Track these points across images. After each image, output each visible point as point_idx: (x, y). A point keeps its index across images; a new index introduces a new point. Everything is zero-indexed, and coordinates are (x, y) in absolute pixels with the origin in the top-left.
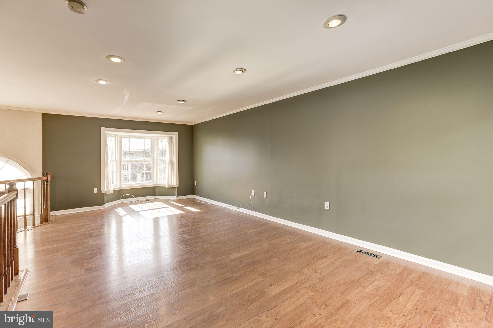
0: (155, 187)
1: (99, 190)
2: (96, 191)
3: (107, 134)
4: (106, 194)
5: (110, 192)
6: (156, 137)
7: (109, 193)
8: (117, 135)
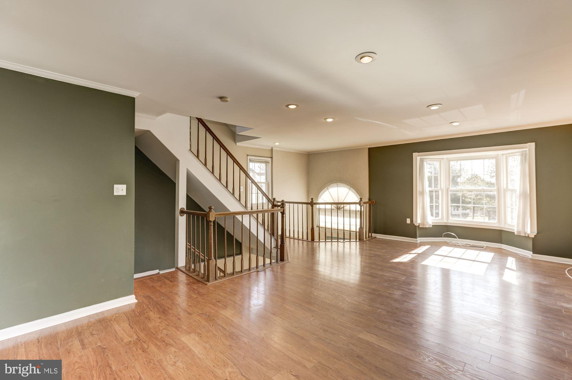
0: (501, 231)
1: (412, 221)
2: (408, 221)
3: (424, 159)
4: (420, 227)
5: (425, 225)
6: (503, 155)
7: (424, 227)
8: (443, 159)
